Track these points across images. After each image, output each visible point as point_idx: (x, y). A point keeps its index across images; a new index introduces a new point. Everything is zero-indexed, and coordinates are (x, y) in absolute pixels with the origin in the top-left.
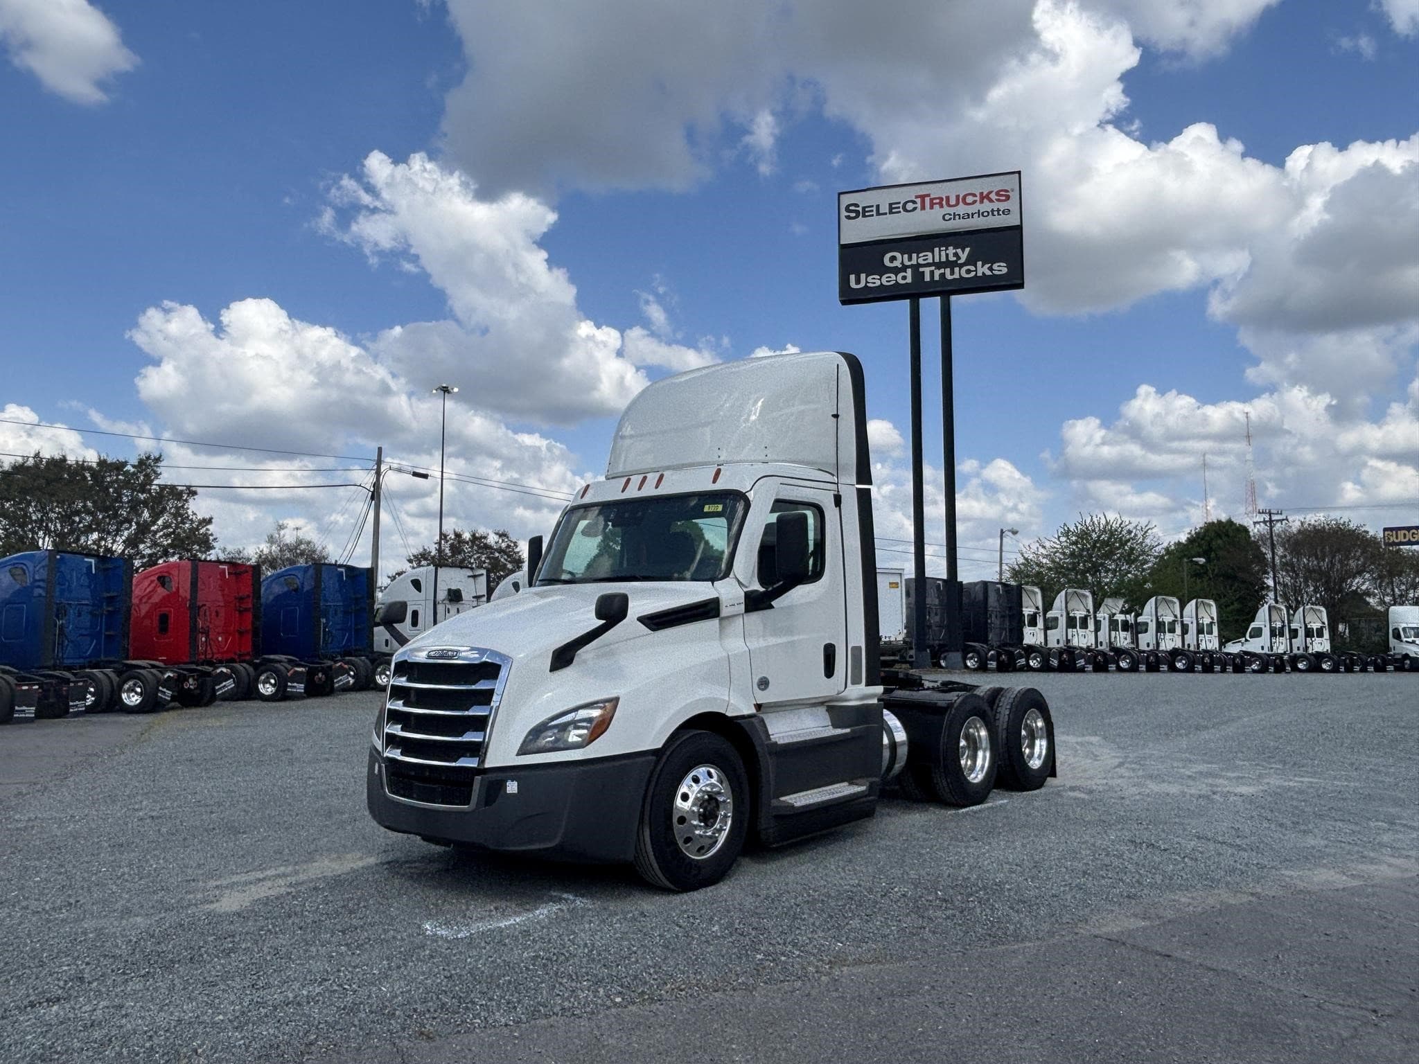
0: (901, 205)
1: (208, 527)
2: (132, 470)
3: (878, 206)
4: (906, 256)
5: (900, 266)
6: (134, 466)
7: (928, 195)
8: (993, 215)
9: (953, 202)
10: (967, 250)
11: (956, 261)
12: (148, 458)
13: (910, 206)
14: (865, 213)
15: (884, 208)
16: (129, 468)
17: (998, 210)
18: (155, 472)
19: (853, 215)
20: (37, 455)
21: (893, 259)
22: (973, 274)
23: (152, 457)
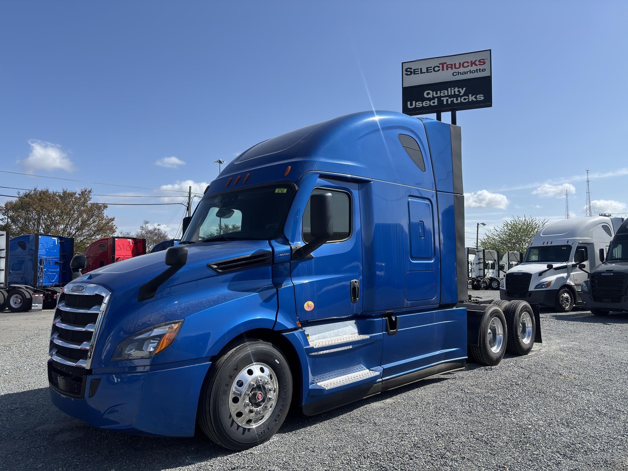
0: (432, 68)
1: (113, 222)
2: (79, 196)
3: (421, 69)
4: (435, 93)
5: (432, 97)
6: (79, 195)
7: (446, 63)
8: (477, 72)
9: (457, 66)
10: (464, 89)
11: (459, 94)
12: (85, 191)
13: (436, 69)
14: (415, 72)
15: (424, 70)
16: (77, 195)
17: (480, 69)
18: (89, 197)
19: (409, 73)
20: (35, 189)
21: (428, 94)
22: (467, 100)
23: (88, 191)
